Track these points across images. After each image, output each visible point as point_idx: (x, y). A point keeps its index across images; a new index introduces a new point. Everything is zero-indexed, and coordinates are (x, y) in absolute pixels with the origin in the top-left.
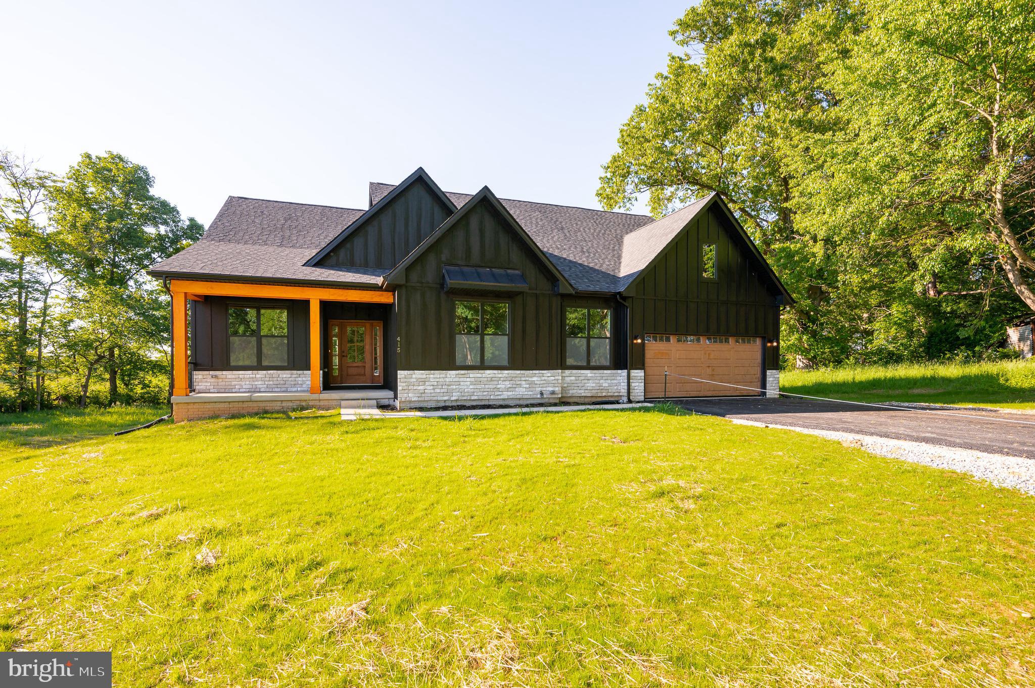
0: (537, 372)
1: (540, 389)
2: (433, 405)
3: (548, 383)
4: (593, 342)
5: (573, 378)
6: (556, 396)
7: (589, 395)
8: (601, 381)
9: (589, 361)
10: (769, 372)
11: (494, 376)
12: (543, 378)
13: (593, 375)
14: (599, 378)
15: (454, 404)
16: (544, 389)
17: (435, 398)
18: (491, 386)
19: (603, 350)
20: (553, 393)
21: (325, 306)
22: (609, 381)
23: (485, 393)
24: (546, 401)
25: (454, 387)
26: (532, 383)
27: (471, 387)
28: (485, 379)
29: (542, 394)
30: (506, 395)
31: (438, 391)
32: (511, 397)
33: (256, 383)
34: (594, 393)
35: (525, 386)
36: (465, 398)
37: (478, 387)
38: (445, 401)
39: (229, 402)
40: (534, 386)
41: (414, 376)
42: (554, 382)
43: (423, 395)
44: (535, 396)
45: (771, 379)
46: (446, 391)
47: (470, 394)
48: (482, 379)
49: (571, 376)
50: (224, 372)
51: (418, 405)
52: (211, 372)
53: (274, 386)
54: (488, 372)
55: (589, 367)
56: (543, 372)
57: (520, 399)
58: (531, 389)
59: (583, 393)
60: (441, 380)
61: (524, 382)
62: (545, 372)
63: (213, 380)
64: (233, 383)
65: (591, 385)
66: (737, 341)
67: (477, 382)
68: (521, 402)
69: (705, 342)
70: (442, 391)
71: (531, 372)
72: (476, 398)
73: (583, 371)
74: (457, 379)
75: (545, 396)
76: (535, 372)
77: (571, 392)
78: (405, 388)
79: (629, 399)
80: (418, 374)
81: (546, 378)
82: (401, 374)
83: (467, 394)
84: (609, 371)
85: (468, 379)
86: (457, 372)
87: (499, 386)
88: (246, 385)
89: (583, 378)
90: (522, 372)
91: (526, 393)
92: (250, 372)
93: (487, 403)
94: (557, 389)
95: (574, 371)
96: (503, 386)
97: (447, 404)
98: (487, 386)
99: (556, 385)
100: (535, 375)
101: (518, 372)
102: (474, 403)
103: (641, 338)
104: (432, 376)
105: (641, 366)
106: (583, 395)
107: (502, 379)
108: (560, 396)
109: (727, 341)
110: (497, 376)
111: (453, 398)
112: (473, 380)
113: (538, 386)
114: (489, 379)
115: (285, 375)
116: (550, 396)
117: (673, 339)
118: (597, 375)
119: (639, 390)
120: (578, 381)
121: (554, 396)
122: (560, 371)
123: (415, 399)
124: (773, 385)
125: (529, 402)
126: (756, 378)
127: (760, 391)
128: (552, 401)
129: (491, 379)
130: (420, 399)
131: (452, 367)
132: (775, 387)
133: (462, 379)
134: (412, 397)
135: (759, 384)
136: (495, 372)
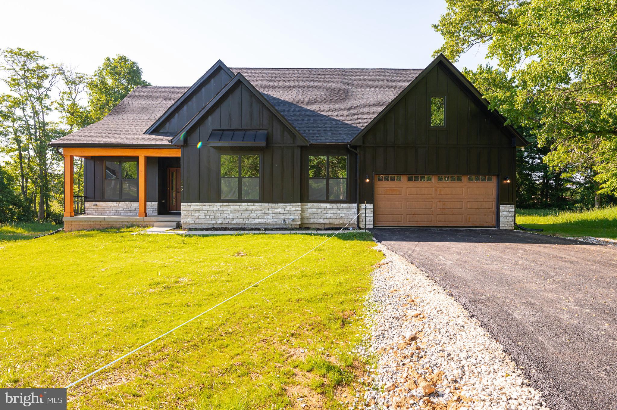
0: (282, 204)
1: (283, 217)
2: (205, 227)
3: (290, 213)
4: (331, 181)
5: (314, 209)
6: (297, 223)
7: (328, 222)
8: (338, 212)
9: (328, 197)
10: (502, 207)
11: (248, 207)
12: (286, 209)
13: (331, 207)
14: (336, 210)
15: (220, 226)
16: (287, 217)
17: (206, 222)
18: (246, 215)
19: (342, 189)
20: (293, 220)
21: (148, 159)
22: (346, 213)
23: (241, 220)
24: (289, 226)
25: (219, 215)
26: (277, 214)
27: (231, 215)
28: (242, 210)
29: (284, 220)
30: (257, 221)
31: (208, 217)
32: (261, 222)
33: (119, 209)
34: (331, 221)
35: (271, 215)
36: (227, 222)
37: (237, 215)
38: (213, 224)
39: (93, 221)
40: (279, 215)
41: (192, 207)
42: (295, 212)
43: (198, 220)
44: (279, 223)
45: (505, 213)
46: (213, 217)
47: (231, 220)
48: (239, 209)
49: (311, 208)
50: (101, 203)
51: (195, 226)
52: (94, 203)
53: (129, 212)
54: (244, 204)
55: (328, 201)
56: (286, 204)
57: (268, 224)
58: (277, 217)
59: (322, 221)
60: (210, 209)
61: (271, 212)
62: (288, 204)
63: (95, 207)
64: (106, 209)
65: (329, 214)
66: (470, 179)
67: (235, 211)
68: (269, 227)
69: (435, 179)
70: (211, 217)
71: (277, 204)
72: (235, 222)
73: (322, 204)
74: (221, 209)
75: (287, 223)
76: (279, 204)
77: (312, 220)
78: (186, 214)
79: (359, 226)
80: (195, 205)
81: (289, 209)
82: (184, 205)
83: (228, 220)
84: (345, 205)
85: (229, 209)
86: (221, 204)
87: (252, 215)
88: (113, 211)
89: (322, 210)
90: (270, 204)
91: (273, 220)
92: (115, 203)
93: (243, 226)
94: (297, 217)
95: (315, 204)
96: (255, 215)
97: (215, 226)
98: (243, 215)
99: (297, 215)
100: (280, 207)
101: (267, 204)
102: (234, 226)
103: (369, 179)
104: (204, 207)
105: (371, 200)
107: (254, 209)
108: (300, 223)
109: (459, 180)
111: (219, 222)
112: (232, 210)
113: (282, 215)
114: (245, 209)
115: (135, 204)
116: (292, 223)
117: (404, 178)
118: (334, 207)
119: (369, 220)
120: (318, 212)
121: (294, 223)
122: (300, 204)
123: (193, 222)
124: (508, 218)
125: (275, 227)
126: (491, 212)
127: (494, 223)
128: (293, 226)
129: (246, 210)
130: (196, 222)
131: (218, 200)
132: (510, 220)
133: (225, 209)
134: (191, 221)
135: (494, 217)
136: (249, 204)
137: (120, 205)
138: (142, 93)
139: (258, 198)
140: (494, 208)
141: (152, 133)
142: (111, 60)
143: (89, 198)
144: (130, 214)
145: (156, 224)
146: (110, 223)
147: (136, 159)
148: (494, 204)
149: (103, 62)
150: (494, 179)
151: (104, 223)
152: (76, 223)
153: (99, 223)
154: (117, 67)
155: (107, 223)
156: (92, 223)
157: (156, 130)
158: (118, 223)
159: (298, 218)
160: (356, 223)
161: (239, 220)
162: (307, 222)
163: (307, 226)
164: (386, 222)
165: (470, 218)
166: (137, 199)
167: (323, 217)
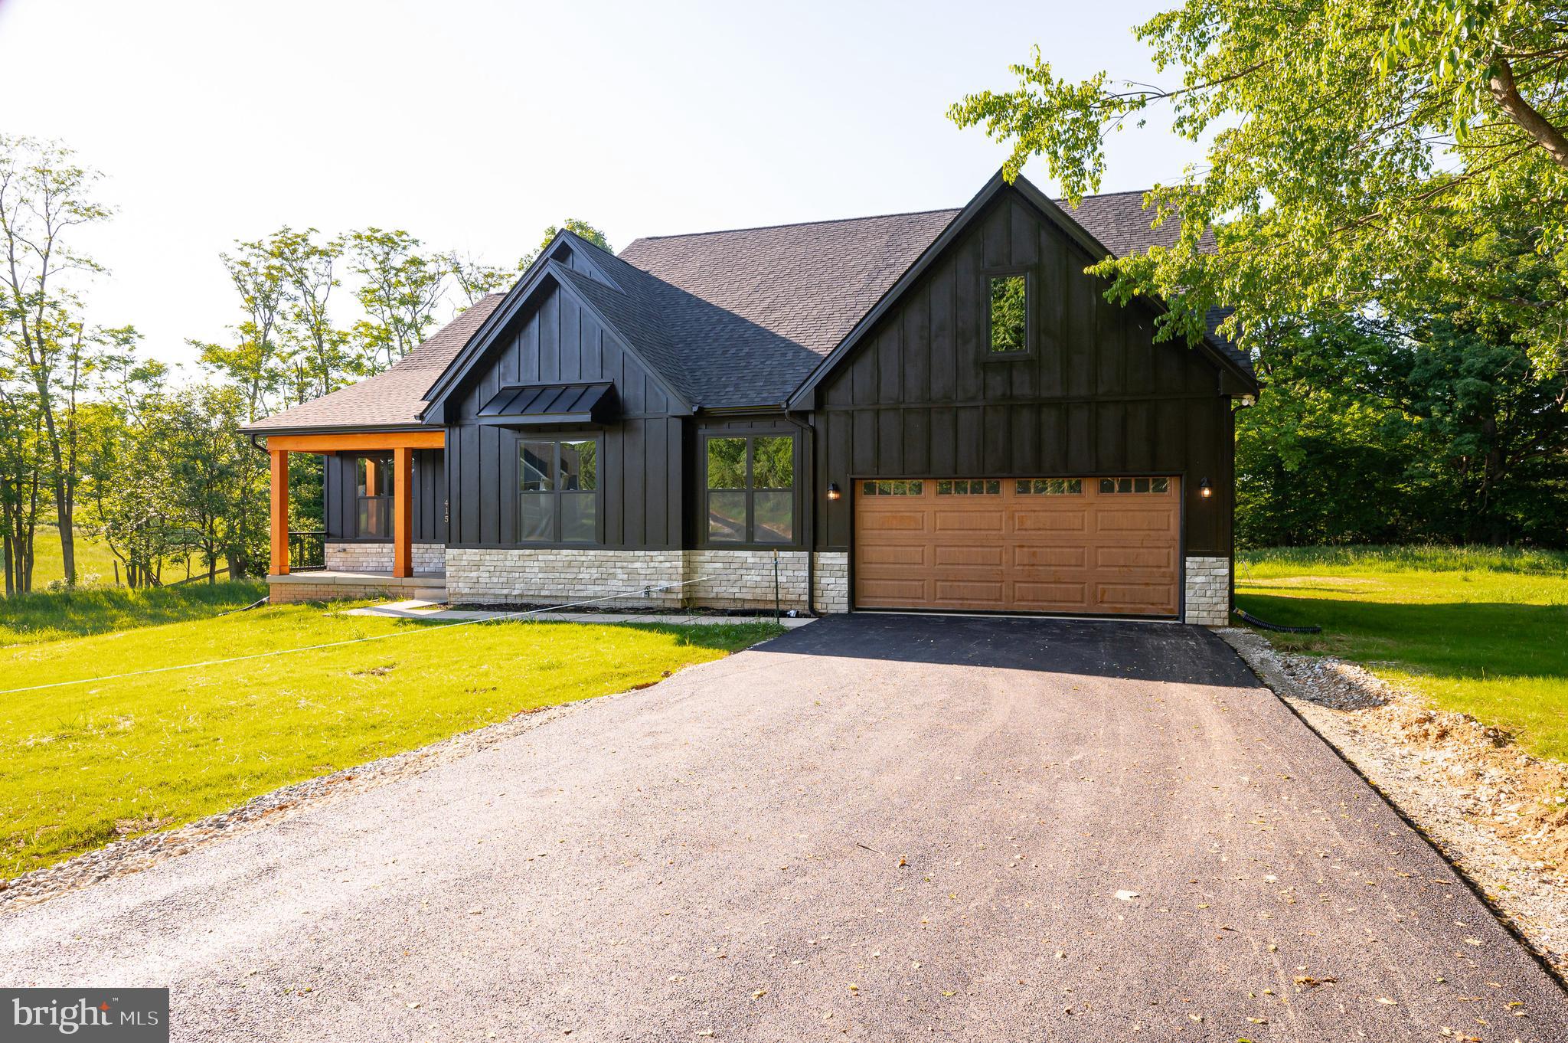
0: (642, 553)
1: (645, 583)
2: (491, 601)
3: (659, 573)
4: (758, 498)
5: (719, 565)
6: (674, 596)
7: (750, 597)
9: (750, 534)
10: (1191, 562)
11: (573, 558)
12: (652, 565)
13: (758, 560)
14: (769, 566)
15: (519, 601)
16: (654, 583)
17: (492, 591)
18: (569, 576)
20: (668, 590)
21: (409, 455)
22: (790, 573)
23: (560, 587)
24: (659, 603)
25: (517, 575)
26: (632, 575)
27: (540, 575)
28: (561, 564)
29: (648, 591)
30: (592, 590)
31: (495, 580)
32: (601, 594)
33: (383, 560)
35: (620, 577)
36: (532, 593)
37: (551, 576)
38: (506, 596)
39: (316, 584)
40: (637, 577)
41: (465, 557)
42: (670, 571)
43: (477, 586)
44: (637, 595)
45: (1200, 579)
46: (505, 580)
47: (540, 586)
48: (556, 564)
49: (711, 563)
50: (353, 545)
51: (470, 601)
52: (342, 545)
54: (564, 552)
55: (749, 544)
56: (652, 553)
57: (615, 599)
58: (632, 583)
59: (734, 591)
60: (498, 563)
61: (619, 571)
62: (656, 553)
63: (342, 555)
64: (361, 559)
65: (752, 578)
66: (1106, 489)
67: (549, 568)
68: (617, 605)
69: (1007, 490)
70: (501, 580)
71: (632, 553)
72: (547, 593)
73: (738, 553)
74: (520, 563)
75: (654, 595)
76: (637, 553)
77: (715, 590)
78: (454, 574)
79: (812, 609)
80: (471, 554)
81: (657, 565)
82: (450, 553)
83: (534, 587)
84: (789, 554)
85: (536, 564)
86: (521, 552)
87: (581, 576)
88: (372, 562)
89: (737, 566)
90: (618, 553)
91: (624, 589)
92: (377, 545)
94: (675, 584)
95: (721, 553)
96: (587, 576)
97: (509, 601)
98: (563, 576)
99: (674, 577)
100: (637, 559)
101: (611, 553)
102: (547, 602)
103: (837, 492)
104: (488, 557)
105: (844, 542)
106: (738, 596)
107: (585, 564)
108: (680, 596)
109: (1075, 489)
110: (579, 558)
111: (516, 592)
112: (542, 564)
113: (642, 577)
114: (566, 564)
115: (388, 547)
116: (663, 596)
117: (930, 488)
118: (764, 561)
119: (834, 593)
120: (728, 571)
121: (670, 596)
122: (680, 552)
123: (467, 591)
124: (1209, 593)
125: (630, 604)
126: (1164, 575)
127: (1173, 605)
128: (668, 605)
129: (570, 563)
130: (473, 591)
131: (516, 544)
132: (1215, 600)
133: (527, 564)
134: (464, 588)
135: (1174, 590)
136: (575, 552)
137: (385, 550)
139: (594, 539)
140: (1174, 567)
143: (334, 536)
145: (417, 592)
148: (1175, 553)
150: (1173, 488)
155: (335, 589)
156: (314, 588)
158: (357, 589)
159: (677, 584)
160: (805, 598)
161: (555, 587)
162: (702, 595)
163: (703, 604)
164: (881, 595)
165: (1104, 591)
167: (739, 584)
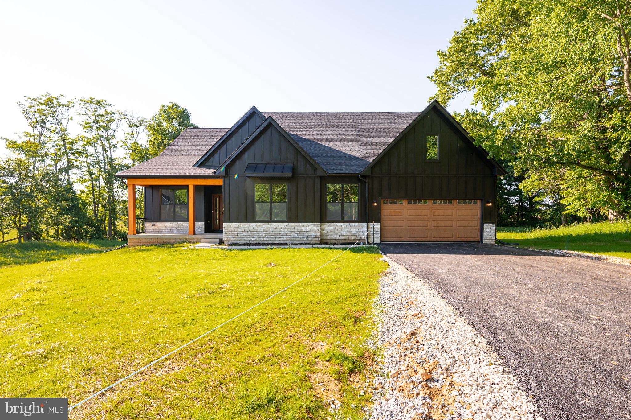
0: (305, 224)
1: (306, 234)
2: (243, 242)
3: (312, 231)
4: (345, 205)
5: (332, 228)
6: (317, 239)
7: (343, 238)
8: (351, 230)
9: (343, 218)
10: (485, 225)
11: (277, 226)
12: (309, 228)
13: (346, 226)
14: (350, 228)
15: (255, 242)
16: (309, 234)
17: (244, 239)
18: (276, 232)
19: (354, 211)
20: (315, 237)
21: (196, 188)
22: (357, 230)
23: (272, 236)
24: (311, 241)
25: (254, 232)
26: (301, 232)
27: (264, 232)
28: (273, 228)
29: (307, 237)
30: (285, 237)
31: (245, 234)
32: (288, 239)
33: (172, 229)
34: (346, 237)
35: (297, 232)
36: (261, 239)
37: (268, 232)
38: (249, 240)
39: (152, 238)
40: (303, 232)
41: (232, 226)
42: (316, 230)
43: (237, 237)
44: (303, 239)
45: (488, 230)
46: (249, 234)
47: (264, 236)
48: (270, 228)
49: (329, 227)
50: (158, 223)
51: (234, 242)
52: (152, 223)
53: (180, 230)
54: (274, 224)
55: (343, 221)
56: (308, 224)
57: (294, 240)
58: (301, 235)
60: (246, 228)
61: (296, 230)
62: (310, 224)
63: (153, 227)
64: (162, 229)
65: (344, 232)
66: (459, 203)
67: (267, 230)
68: (295, 242)
69: (430, 203)
70: (247, 234)
71: (301, 224)
72: (267, 239)
73: (338, 224)
74: (256, 228)
75: (310, 239)
76: (303, 224)
77: (330, 236)
78: (227, 232)
79: (368, 242)
80: (234, 225)
81: (311, 228)
82: (225, 225)
83: (261, 237)
84: (357, 224)
85: (262, 228)
86: (256, 224)
87: (281, 232)
88: (168, 230)
89: (338, 228)
90: (295, 224)
91: (298, 237)
92: (170, 223)
93: (274, 242)
94: (318, 234)
95: (332, 224)
96: (283, 233)
97: (250, 242)
98: (273, 232)
99: (317, 232)
100: (303, 226)
101: (293, 224)
102: (266, 242)
103: (376, 203)
104: (242, 226)
105: (378, 219)
106: (338, 238)
107: (282, 228)
108: (320, 239)
109: (450, 203)
110: (280, 226)
111: (254, 239)
112: (265, 228)
113: (305, 232)
114: (275, 228)
115: (186, 224)
116: (313, 239)
117: (405, 202)
118: (348, 226)
119: (376, 237)
120: (335, 230)
121: (316, 239)
122: (320, 224)
123: (233, 239)
124: (490, 234)
125: (300, 242)
126: (476, 229)
127: (479, 238)
128: (314, 242)
129: (276, 228)
130: (235, 239)
131: (254, 221)
132: (492, 236)
133: (259, 228)
134: (231, 238)
135: (479, 234)
136: (278, 224)
137: (173, 225)
138: (191, 133)
139: (285, 219)
140: (479, 227)
141: (199, 166)
142: (165, 106)
143: (148, 219)
144: (182, 232)
145: (202, 240)
146: (165, 240)
147: (186, 187)
148: (479, 223)
149: (159, 108)
150: (479, 203)
151: (161, 240)
152: (138, 240)
153: (156, 240)
154: (170, 113)
155: (163, 240)
156: (150, 240)
157: (202, 164)
158: (171, 240)
159: (318, 235)
160: (366, 239)
161: (270, 236)
162: (325, 238)
163: (326, 242)
164: (391, 238)
165: (459, 235)
166: (187, 220)
167: (339, 234)
